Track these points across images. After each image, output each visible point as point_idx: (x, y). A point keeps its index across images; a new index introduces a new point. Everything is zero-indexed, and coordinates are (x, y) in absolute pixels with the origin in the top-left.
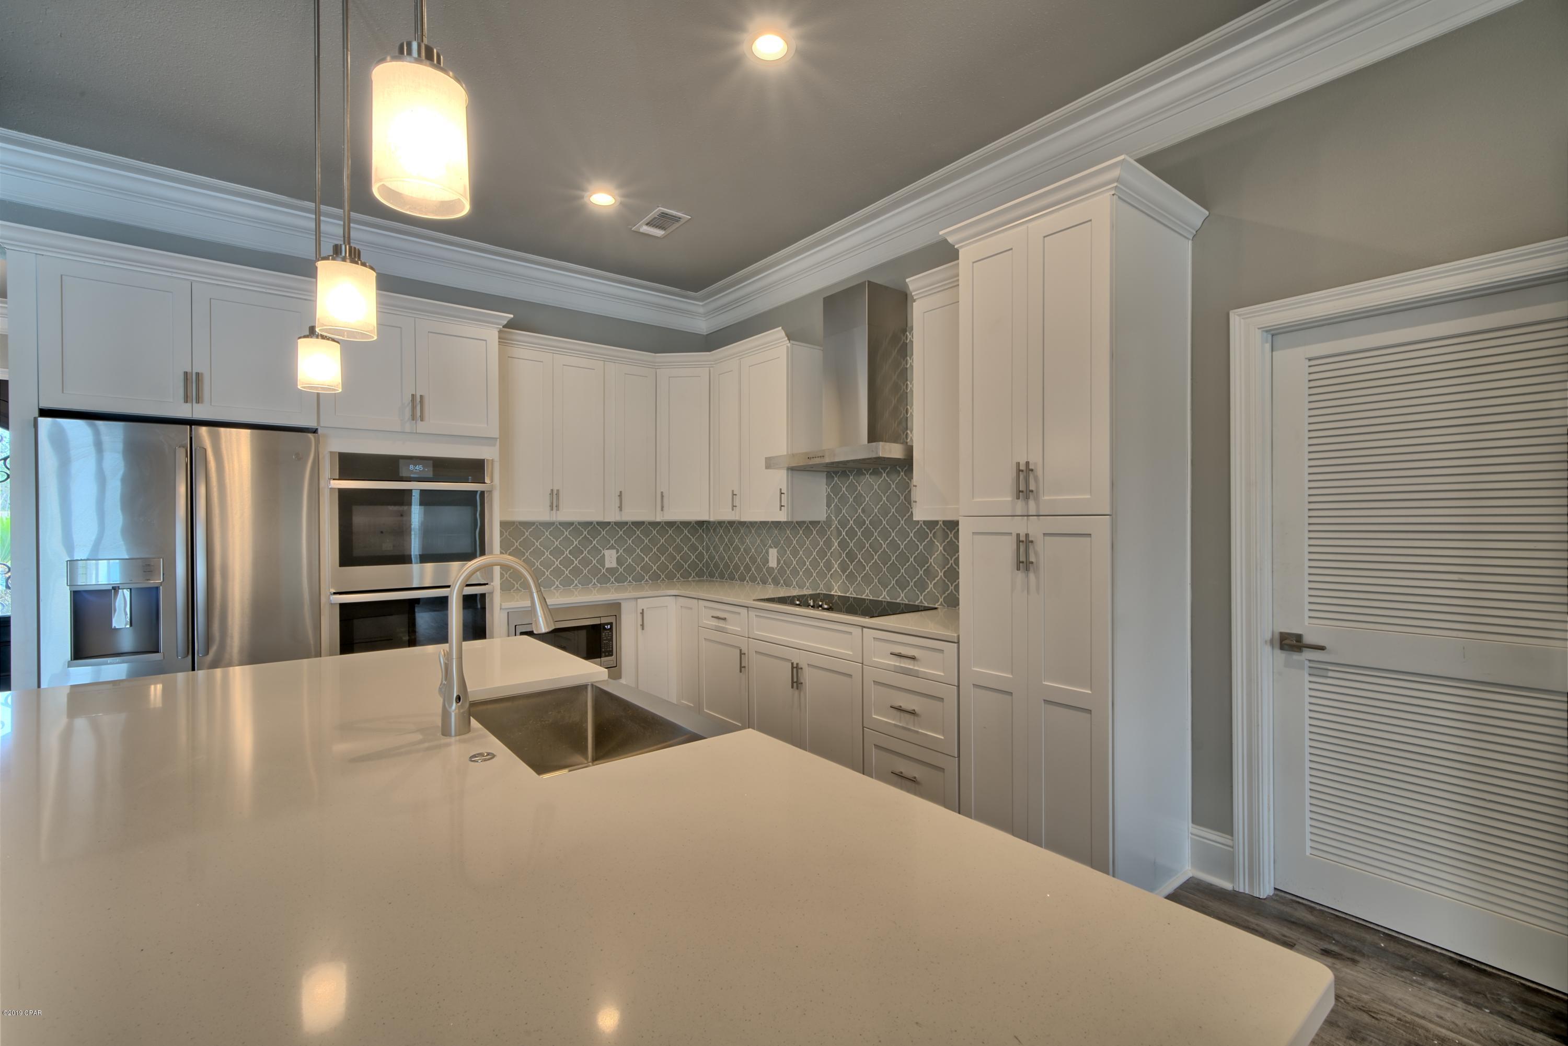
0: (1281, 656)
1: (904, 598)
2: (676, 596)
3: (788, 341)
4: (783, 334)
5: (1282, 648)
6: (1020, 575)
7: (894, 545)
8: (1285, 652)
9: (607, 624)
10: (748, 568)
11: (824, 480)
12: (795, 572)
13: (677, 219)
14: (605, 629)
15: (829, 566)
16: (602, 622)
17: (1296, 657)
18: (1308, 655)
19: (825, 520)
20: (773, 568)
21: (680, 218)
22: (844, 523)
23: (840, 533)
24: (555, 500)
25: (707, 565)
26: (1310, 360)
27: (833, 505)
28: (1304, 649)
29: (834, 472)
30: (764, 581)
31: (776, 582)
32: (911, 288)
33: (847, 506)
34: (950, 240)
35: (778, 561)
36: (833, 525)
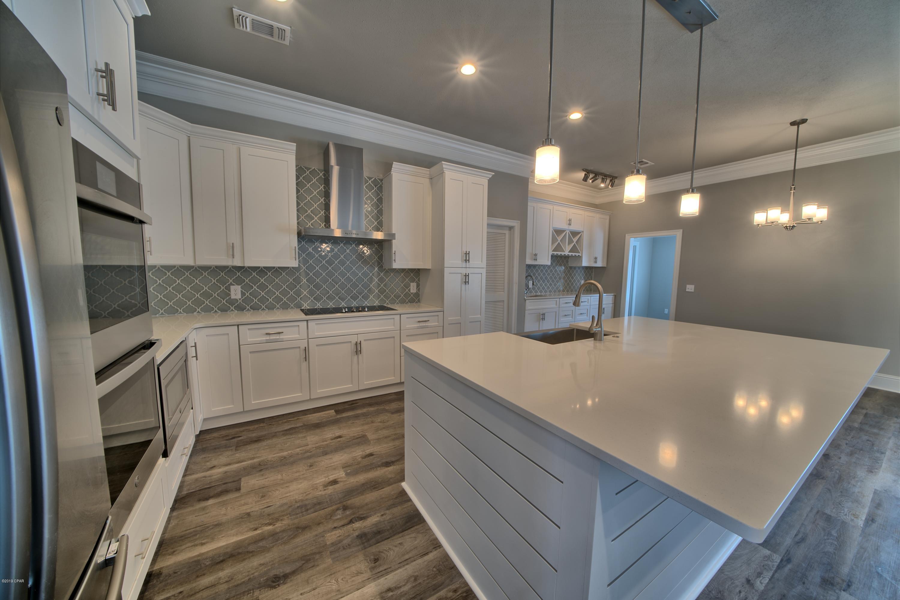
23: (307, 274)
30: (224, 310)
31: (240, 308)
32: (393, 166)
33: (314, 259)
34: (444, 166)
35: (243, 294)
36: (302, 269)
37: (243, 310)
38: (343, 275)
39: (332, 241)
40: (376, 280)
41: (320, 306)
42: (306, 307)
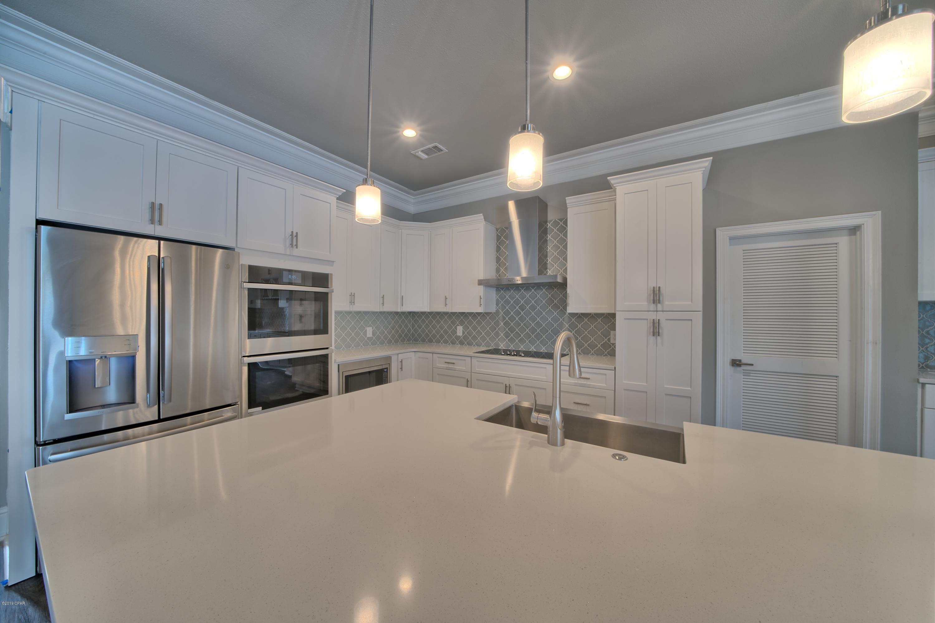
0: (733, 369)
1: (545, 350)
2: (415, 352)
3: (484, 222)
4: (483, 217)
5: (733, 365)
6: (652, 339)
7: (539, 324)
8: (734, 367)
9: (385, 369)
10: (441, 336)
11: (495, 292)
12: (475, 338)
13: (440, 150)
14: (384, 371)
15: (497, 335)
16: (383, 368)
17: (738, 369)
18: (743, 367)
19: (495, 312)
20: (459, 336)
21: (442, 150)
22: (507, 313)
23: (504, 319)
24: (352, 298)
25: (413, 335)
26: (743, 251)
27: (500, 305)
28: (742, 365)
29: (501, 288)
30: (453, 343)
31: (462, 343)
32: (567, 202)
33: (510, 305)
34: (612, 182)
35: (463, 333)
36: (500, 314)
37: (463, 345)
38: (533, 319)
39: (515, 288)
40: (567, 326)
41: (513, 348)
42: (502, 347)
